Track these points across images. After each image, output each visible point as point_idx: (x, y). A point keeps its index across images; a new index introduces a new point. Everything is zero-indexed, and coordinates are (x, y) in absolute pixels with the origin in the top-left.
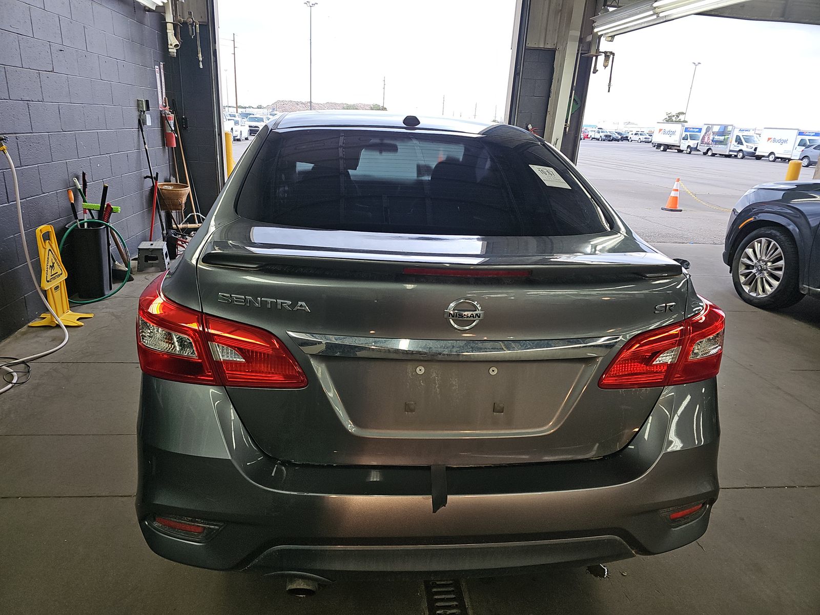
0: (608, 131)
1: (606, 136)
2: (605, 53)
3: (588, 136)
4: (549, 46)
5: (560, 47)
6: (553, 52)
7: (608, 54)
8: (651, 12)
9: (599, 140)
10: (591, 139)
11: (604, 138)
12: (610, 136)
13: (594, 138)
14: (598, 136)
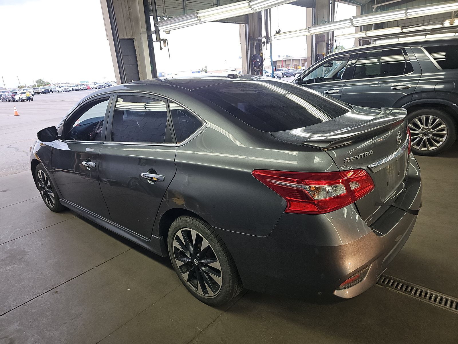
0: (100, 83)
1: (100, 86)
2: (163, 39)
3: (89, 87)
4: (129, 37)
5: (135, 37)
6: (132, 41)
7: (165, 40)
8: (196, 19)
9: (97, 88)
10: (92, 88)
11: (99, 87)
12: (102, 86)
13: (94, 88)
14: (95, 86)
